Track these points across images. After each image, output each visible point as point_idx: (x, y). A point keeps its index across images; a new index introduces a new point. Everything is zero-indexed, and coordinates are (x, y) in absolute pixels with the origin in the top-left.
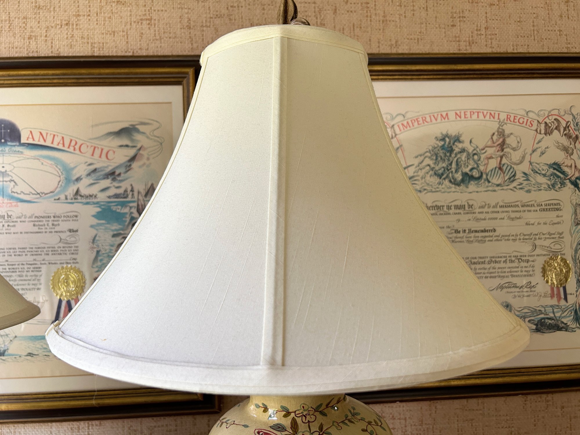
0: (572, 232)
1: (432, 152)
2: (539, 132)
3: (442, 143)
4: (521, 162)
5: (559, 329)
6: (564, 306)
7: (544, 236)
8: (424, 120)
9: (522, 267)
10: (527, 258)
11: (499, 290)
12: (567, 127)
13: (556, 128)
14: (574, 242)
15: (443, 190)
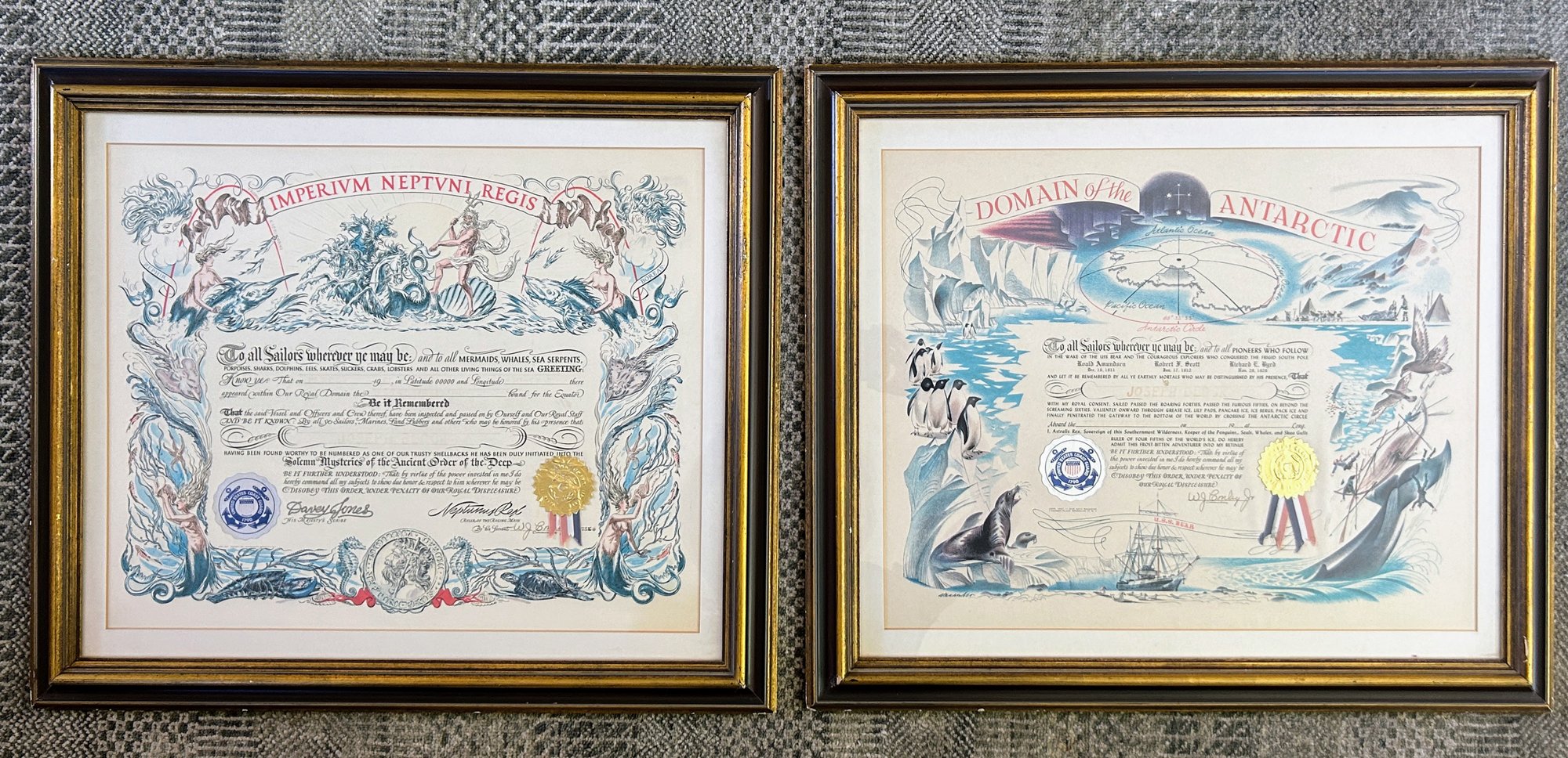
0: (601, 412)
1: (333, 251)
2: (546, 220)
3: (355, 235)
4: (508, 276)
5: (560, 593)
6: (574, 550)
7: (545, 419)
8: (322, 191)
9: (497, 475)
10: (507, 458)
11: (449, 515)
12: (603, 213)
13: (580, 215)
14: (603, 432)
15: (351, 324)
